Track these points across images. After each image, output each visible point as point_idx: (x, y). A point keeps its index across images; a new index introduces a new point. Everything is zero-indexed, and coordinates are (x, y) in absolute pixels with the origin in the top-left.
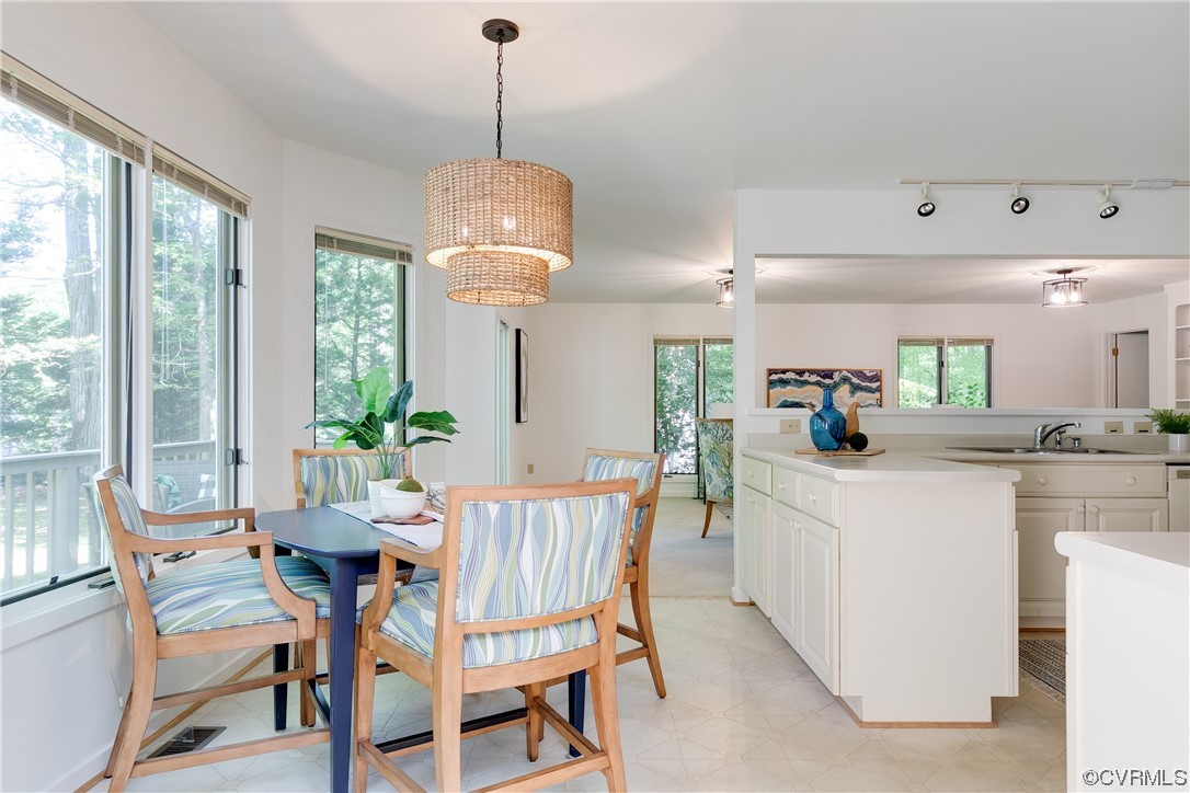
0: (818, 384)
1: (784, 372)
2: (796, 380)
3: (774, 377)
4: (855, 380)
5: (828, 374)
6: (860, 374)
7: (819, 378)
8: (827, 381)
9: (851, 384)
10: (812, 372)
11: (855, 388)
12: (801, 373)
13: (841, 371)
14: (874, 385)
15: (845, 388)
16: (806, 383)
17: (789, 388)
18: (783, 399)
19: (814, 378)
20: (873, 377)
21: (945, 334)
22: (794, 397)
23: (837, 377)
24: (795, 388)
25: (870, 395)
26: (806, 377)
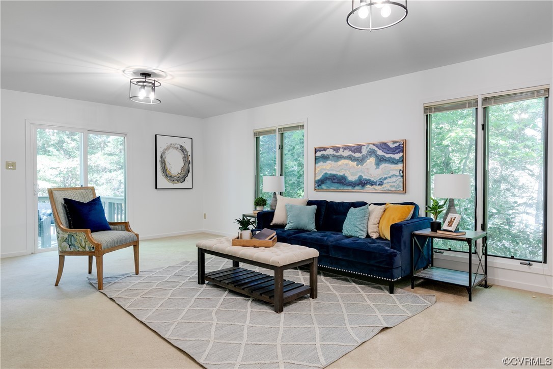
0: (350, 158)
1: (325, 149)
2: (334, 156)
3: (319, 154)
4: (380, 153)
5: (358, 149)
6: (384, 146)
7: (350, 153)
8: (357, 155)
9: (377, 156)
10: (345, 148)
11: (380, 160)
12: (337, 149)
13: (368, 145)
14: (397, 156)
15: (372, 160)
16: (341, 157)
17: (328, 162)
18: (324, 173)
19: (347, 153)
20: (396, 148)
21: (479, 93)
22: (332, 170)
23: (364, 151)
24: (333, 162)
25: (393, 166)
26: (341, 152)
